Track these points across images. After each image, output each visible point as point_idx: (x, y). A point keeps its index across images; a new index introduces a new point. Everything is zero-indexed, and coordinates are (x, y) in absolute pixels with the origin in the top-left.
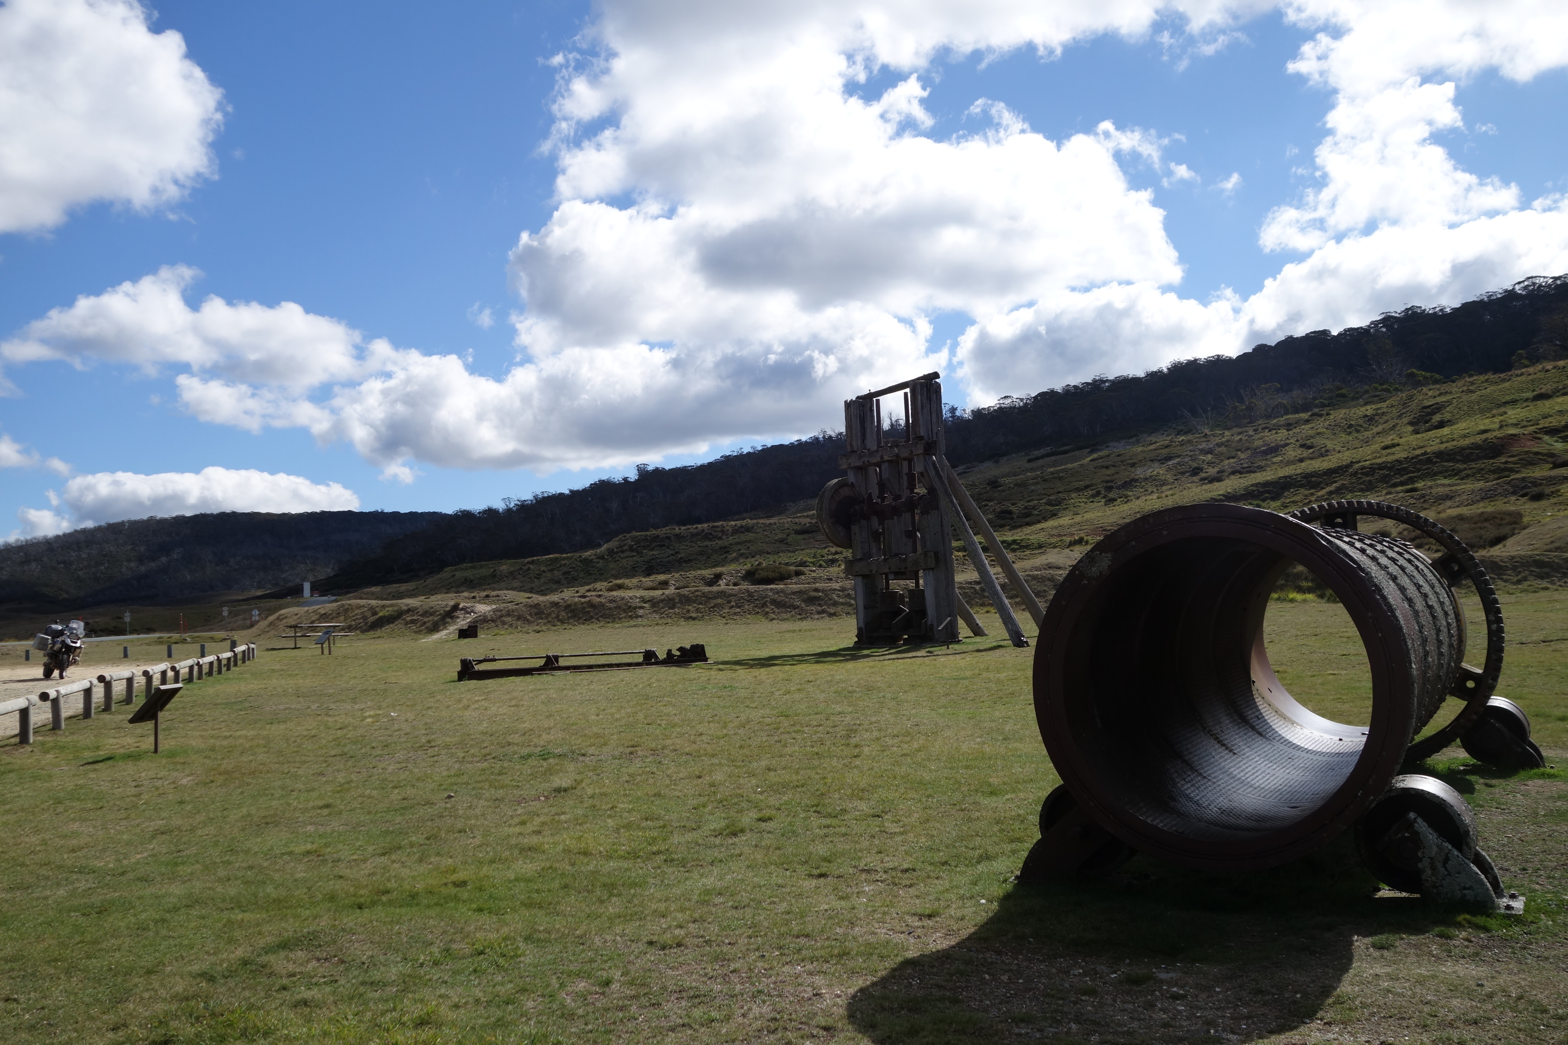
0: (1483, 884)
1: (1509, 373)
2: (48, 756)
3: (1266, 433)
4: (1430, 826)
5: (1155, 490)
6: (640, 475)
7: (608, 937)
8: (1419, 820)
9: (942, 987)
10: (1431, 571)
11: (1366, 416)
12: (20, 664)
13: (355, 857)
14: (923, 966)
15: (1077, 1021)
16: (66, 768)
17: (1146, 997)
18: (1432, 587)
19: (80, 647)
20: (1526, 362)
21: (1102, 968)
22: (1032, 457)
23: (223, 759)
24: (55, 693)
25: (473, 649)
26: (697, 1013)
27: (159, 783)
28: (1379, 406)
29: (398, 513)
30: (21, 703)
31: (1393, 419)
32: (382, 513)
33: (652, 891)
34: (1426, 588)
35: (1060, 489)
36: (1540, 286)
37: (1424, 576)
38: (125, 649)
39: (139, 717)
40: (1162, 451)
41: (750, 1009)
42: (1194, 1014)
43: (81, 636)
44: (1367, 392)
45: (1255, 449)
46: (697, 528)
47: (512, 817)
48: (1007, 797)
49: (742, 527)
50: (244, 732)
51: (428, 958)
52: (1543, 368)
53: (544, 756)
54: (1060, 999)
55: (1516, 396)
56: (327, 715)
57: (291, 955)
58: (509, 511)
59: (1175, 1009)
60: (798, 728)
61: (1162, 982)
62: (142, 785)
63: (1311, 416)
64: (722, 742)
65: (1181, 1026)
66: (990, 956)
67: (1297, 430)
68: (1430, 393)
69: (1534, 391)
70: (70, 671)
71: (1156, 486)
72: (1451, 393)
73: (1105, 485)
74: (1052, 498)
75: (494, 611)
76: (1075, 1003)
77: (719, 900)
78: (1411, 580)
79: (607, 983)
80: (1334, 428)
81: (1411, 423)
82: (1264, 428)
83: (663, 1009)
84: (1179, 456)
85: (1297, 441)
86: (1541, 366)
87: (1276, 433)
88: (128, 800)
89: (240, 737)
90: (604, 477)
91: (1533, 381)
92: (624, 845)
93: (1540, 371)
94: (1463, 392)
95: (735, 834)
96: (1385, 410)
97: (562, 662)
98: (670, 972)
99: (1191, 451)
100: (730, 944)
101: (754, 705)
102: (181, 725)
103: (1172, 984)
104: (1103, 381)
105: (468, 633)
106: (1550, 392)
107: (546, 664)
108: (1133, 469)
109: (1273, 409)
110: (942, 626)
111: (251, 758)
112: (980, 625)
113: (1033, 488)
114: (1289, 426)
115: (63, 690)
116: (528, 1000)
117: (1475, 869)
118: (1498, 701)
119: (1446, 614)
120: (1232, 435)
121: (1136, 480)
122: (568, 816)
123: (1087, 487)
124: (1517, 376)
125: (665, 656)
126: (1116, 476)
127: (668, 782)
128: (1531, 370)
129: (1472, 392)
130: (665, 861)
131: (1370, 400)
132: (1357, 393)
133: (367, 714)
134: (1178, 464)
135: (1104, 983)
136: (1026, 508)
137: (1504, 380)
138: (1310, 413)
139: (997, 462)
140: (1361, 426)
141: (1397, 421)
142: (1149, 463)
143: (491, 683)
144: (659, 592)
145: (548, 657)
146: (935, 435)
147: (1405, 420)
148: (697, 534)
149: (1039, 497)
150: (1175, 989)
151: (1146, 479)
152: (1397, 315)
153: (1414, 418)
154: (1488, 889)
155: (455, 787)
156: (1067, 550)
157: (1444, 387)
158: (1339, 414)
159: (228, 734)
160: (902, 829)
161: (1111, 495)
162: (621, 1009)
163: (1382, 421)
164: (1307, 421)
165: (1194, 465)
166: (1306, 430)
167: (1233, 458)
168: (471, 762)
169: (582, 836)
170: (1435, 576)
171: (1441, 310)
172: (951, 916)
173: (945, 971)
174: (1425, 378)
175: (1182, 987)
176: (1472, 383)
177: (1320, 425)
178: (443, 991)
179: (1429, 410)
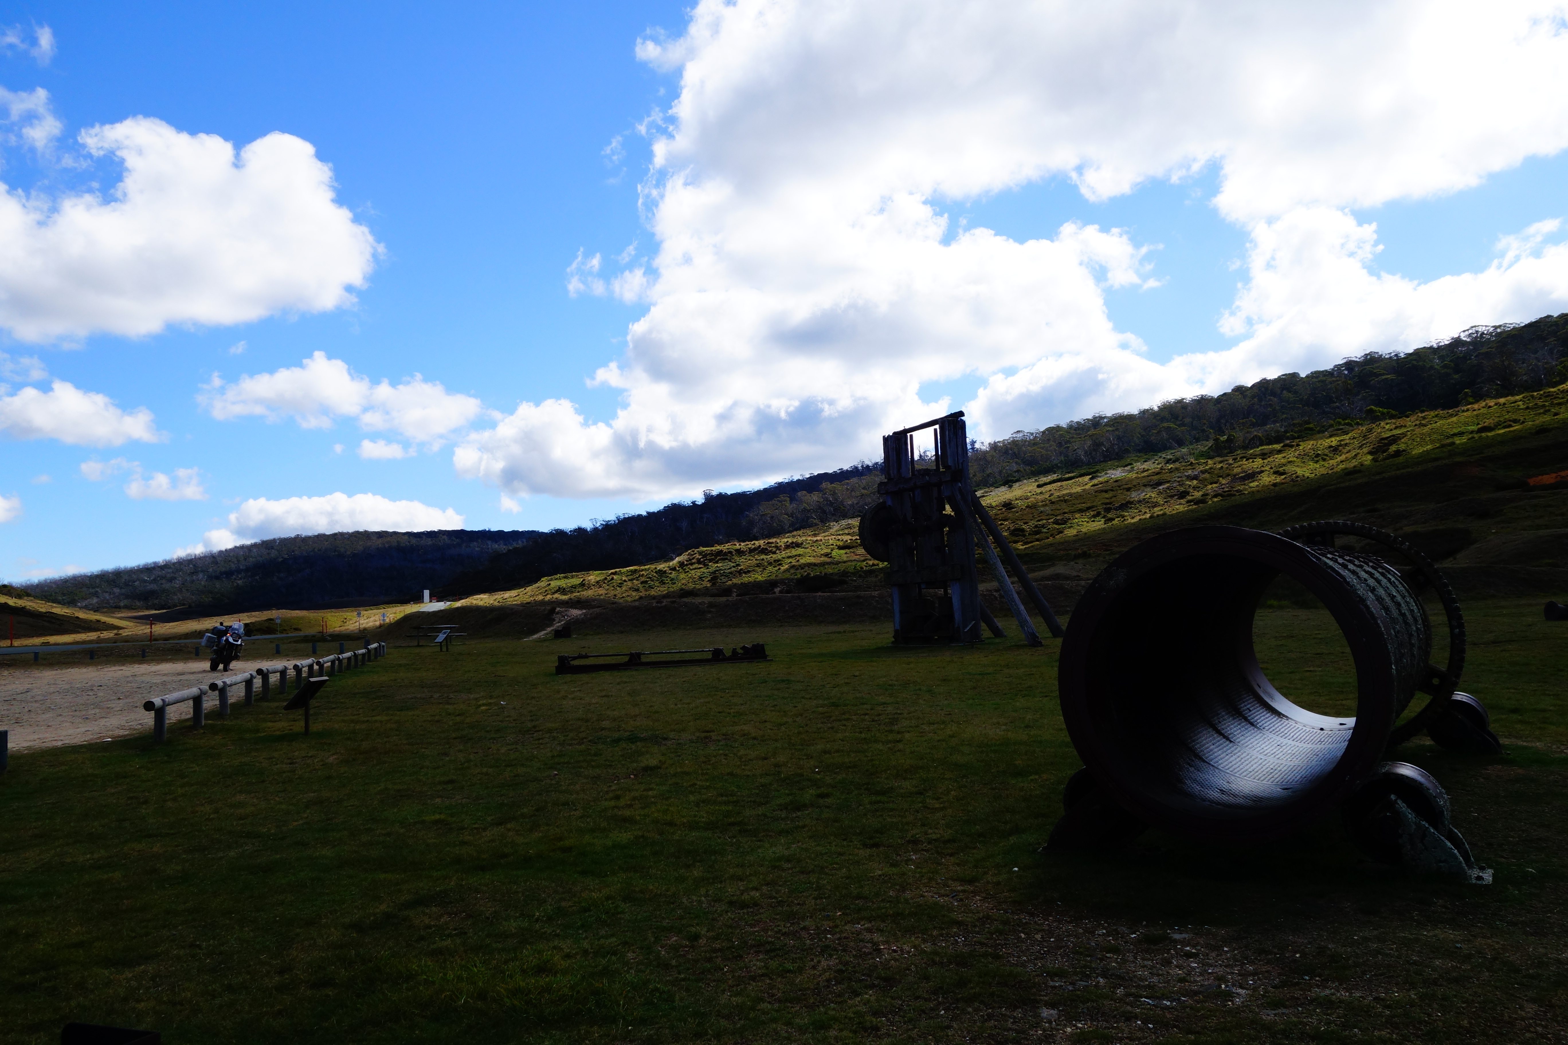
0: (1457, 858)
1: (1456, 409)
2: (216, 737)
3: (1244, 462)
4: (1408, 806)
5: (1147, 511)
6: (706, 499)
7: (694, 898)
8: (1399, 802)
9: (984, 944)
10: (1401, 583)
11: (1331, 447)
12: (191, 659)
13: (476, 826)
14: (967, 925)
15: (1104, 976)
16: (232, 747)
17: (1163, 955)
18: (1403, 597)
19: (241, 645)
20: (1471, 400)
21: (1123, 929)
22: (1041, 483)
23: (362, 740)
24: (222, 684)
25: (569, 647)
26: (773, 964)
27: (309, 761)
28: (1342, 438)
29: (503, 531)
30: (194, 691)
31: (1354, 449)
32: (489, 531)
33: (730, 857)
34: (1399, 598)
35: (1066, 511)
36: (1483, 333)
37: (1395, 587)
38: (278, 646)
39: (293, 705)
40: (1153, 477)
41: (819, 962)
42: (1206, 971)
43: (242, 636)
44: (1332, 426)
45: (1235, 476)
46: (754, 544)
47: (607, 792)
48: (1032, 777)
49: (793, 543)
50: (378, 718)
51: (542, 914)
52: (1486, 405)
53: (633, 739)
54: (1088, 956)
55: (1463, 429)
56: (448, 703)
57: (427, 911)
58: (595, 529)
59: (1189, 965)
60: (847, 716)
61: (1177, 943)
62: (296, 763)
63: (1283, 447)
64: (783, 728)
65: (1195, 981)
66: (1025, 918)
67: (1271, 459)
68: (1387, 427)
69: (1478, 424)
70: (234, 665)
71: (1149, 507)
72: (1405, 426)
73: (1105, 506)
74: (1058, 518)
75: (585, 614)
76: (1101, 960)
77: (787, 865)
78: (1385, 591)
79: (696, 937)
80: (1303, 457)
81: (1370, 453)
82: (1242, 458)
83: (744, 961)
84: (1168, 482)
85: (1271, 468)
86: (1484, 403)
87: (1253, 462)
88: (284, 775)
89: (376, 721)
90: (676, 501)
91: (1477, 416)
92: (703, 817)
93: (1483, 407)
94: (1416, 425)
95: (798, 809)
96: (1348, 441)
97: (644, 659)
98: (748, 929)
99: (1179, 477)
100: (799, 904)
101: (808, 696)
102: (325, 711)
103: (1184, 943)
104: (1101, 418)
105: (562, 634)
106: (1492, 425)
107: (630, 660)
108: (1129, 493)
109: (1250, 441)
110: (968, 628)
111: (385, 739)
112: (1000, 627)
113: (1042, 509)
114: (1264, 456)
115: (228, 681)
116: (628, 951)
117: (1449, 844)
118: (1460, 696)
119: (1415, 620)
120: (1215, 464)
121: (1132, 503)
122: (655, 792)
123: (1088, 508)
124: (1463, 411)
125: (730, 654)
126: (1114, 499)
127: (739, 763)
128: (1476, 406)
129: (1425, 425)
130: (740, 831)
131: (1335, 432)
132: (1323, 427)
133: (481, 702)
134: (1168, 488)
135: (1125, 942)
136: (1036, 526)
137: (1451, 416)
138: (1282, 445)
139: (1010, 487)
140: (1327, 455)
141: (1358, 451)
142: (1142, 488)
143: (584, 677)
144: (724, 599)
145: (631, 655)
146: (960, 465)
147: (1365, 450)
148: (755, 549)
149: (1048, 517)
150: (1188, 948)
151: (1140, 502)
152: (1358, 360)
153: (1373, 448)
154: (1461, 862)
155: (558, 766)
156: (1072, 563)
157: (1399, 422)
158: (1307, 445)
159: (366, 719)
160: (942, 805)
161: (1109, 516)
162: (709, 960)
163: (1345, 451)
164: (1279, 452)
165: (1182, 489)
166: (1279, 458)
167: (1216, 483)
168: (571, 745)
169: (668, 810)
170: (1404, 587)
171: (1396, 355)
172: (988, 882)
173: (987, 930)
174: (1383, 414)
175: (1194, 947)
176: (1424, 418)
177: (1291, 454)
178: (556, 943)
179: (1386, 441)
